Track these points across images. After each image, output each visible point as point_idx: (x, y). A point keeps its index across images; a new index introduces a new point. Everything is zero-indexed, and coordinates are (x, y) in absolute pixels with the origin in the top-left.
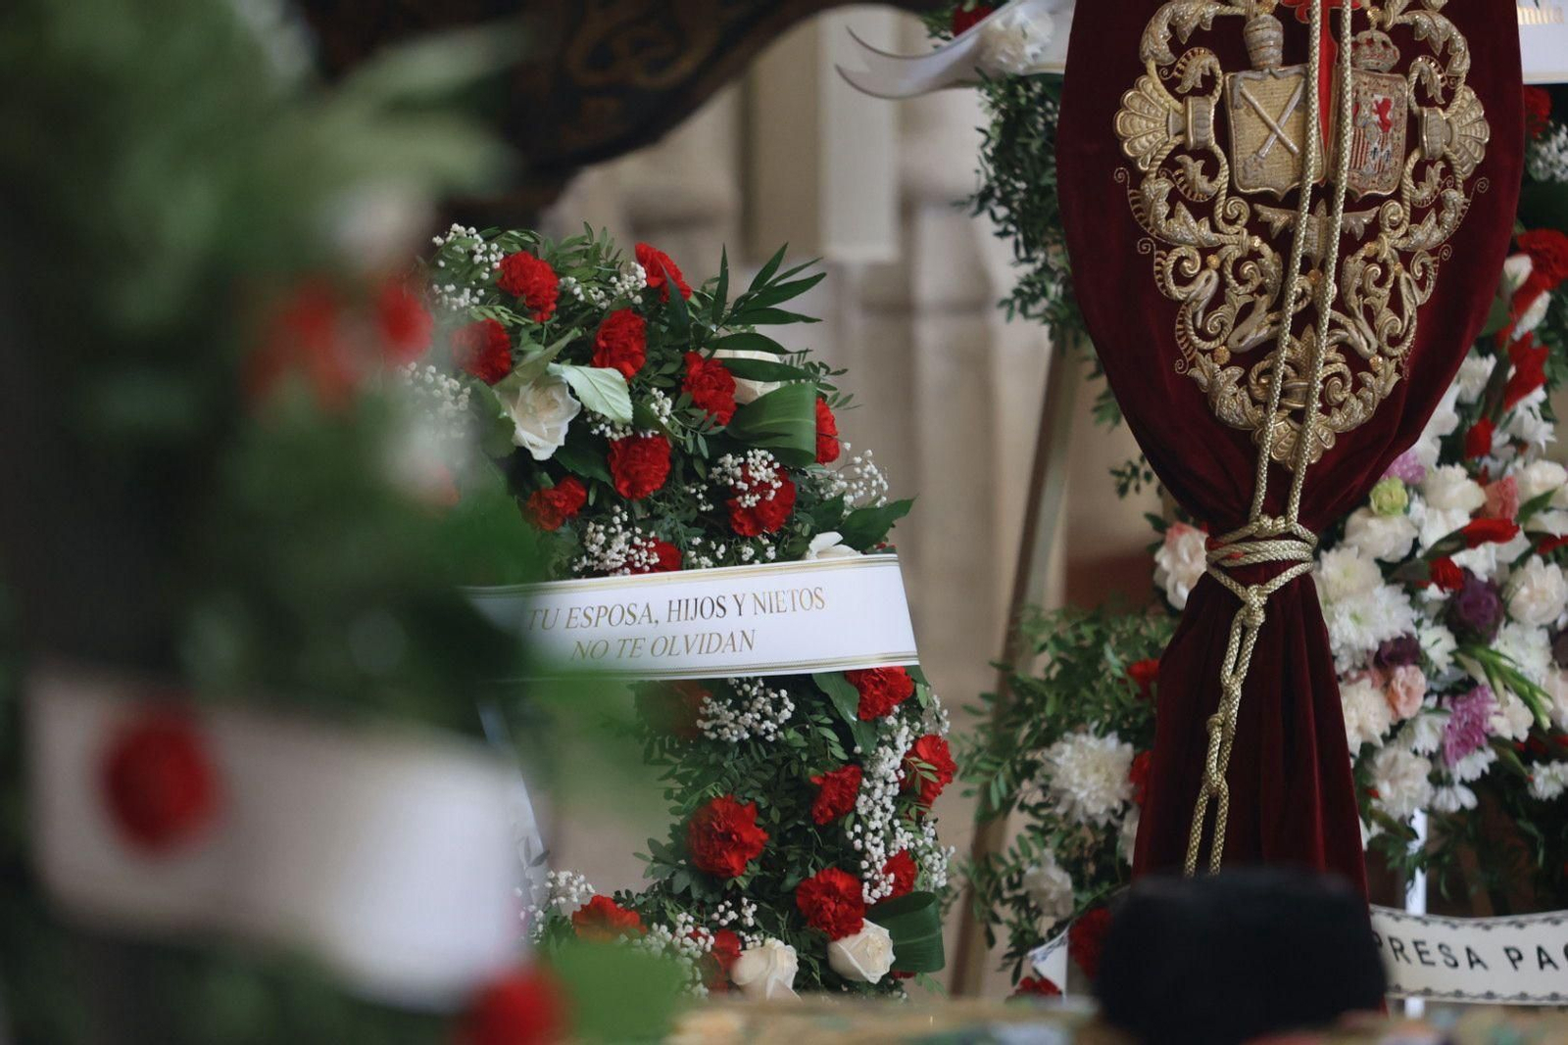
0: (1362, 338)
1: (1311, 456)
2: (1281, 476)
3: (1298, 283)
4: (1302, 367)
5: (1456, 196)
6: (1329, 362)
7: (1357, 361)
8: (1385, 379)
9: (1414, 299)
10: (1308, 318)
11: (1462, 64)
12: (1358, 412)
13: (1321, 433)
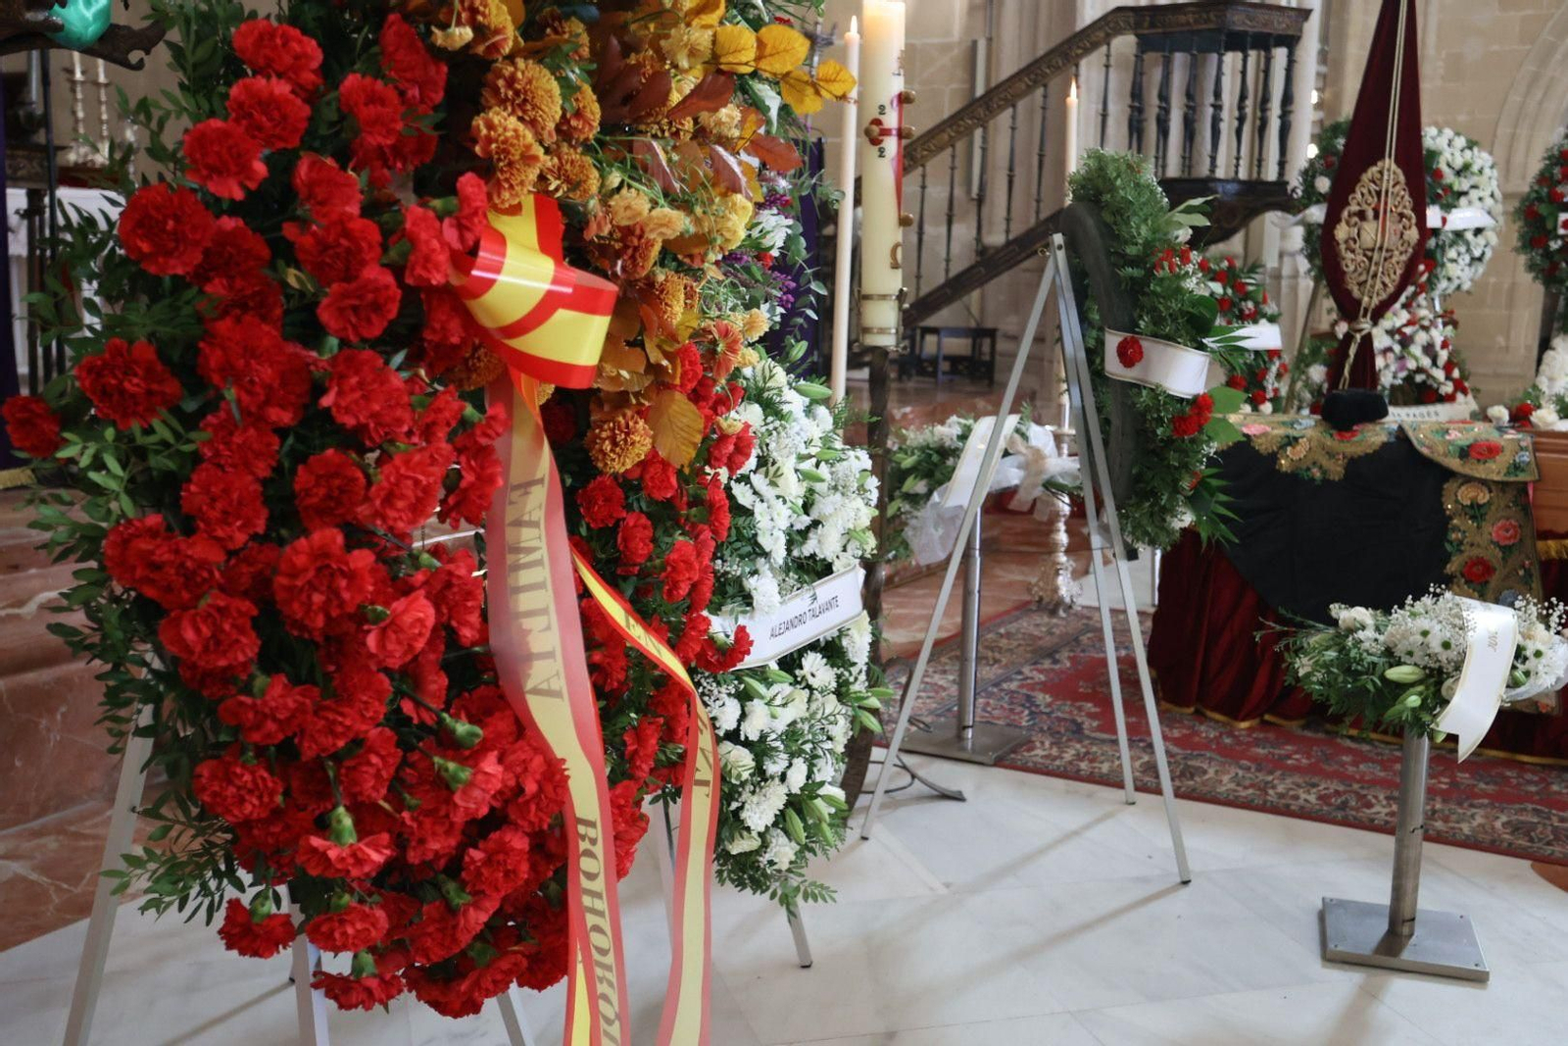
0: (1387, 280)
1: (1373, 306)
2: (1366, 310)
3: (1373, 268)
4: (1373, 286)
5: (1410, 250)
6: (1379, 286)
7: (1385, 285)
8: (1391, 288)
9: (1399, 272)
10: (1375, 276)
11: (1414, 221)
12: (1384, 296)
13: (1376, 301)
